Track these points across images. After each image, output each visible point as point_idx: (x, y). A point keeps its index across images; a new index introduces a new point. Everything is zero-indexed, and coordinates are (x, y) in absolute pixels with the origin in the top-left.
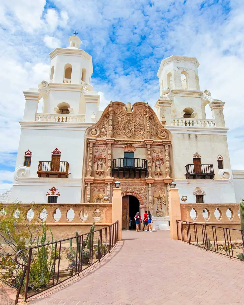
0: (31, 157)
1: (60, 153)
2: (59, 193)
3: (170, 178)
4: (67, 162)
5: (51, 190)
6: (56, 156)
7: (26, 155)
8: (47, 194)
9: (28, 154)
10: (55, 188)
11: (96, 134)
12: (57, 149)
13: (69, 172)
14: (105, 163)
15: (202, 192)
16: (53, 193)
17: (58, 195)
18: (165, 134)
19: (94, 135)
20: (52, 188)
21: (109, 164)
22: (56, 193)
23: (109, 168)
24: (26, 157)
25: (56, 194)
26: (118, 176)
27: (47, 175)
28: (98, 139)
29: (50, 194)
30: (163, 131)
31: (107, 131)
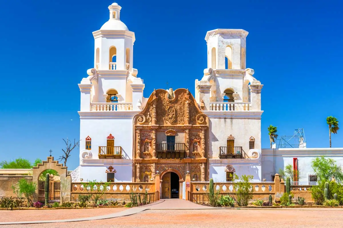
0: (91, 142)
1: (114, 138)
2: (115, 170)
3: (205, 158)
4: (120, 147)
5: (109, 168)
6: (110, 141)
7: (87, 141)
8: (106, 171)
9: (88, 139)
10: (112, 167)
11: (143, 121)
12: (111, 135)
13: (122, 155)
14: (151, 146)
15: (233, 169)
16: (111, 171)
17: (114, 172)
18: (202, 119)
19: (141, 122)
20: (110, 167)
21: (154, 147)
22: (113, 170)
23: (154, 151)
24: (87, 142)
25: (113, 172)
26: (162, 157)
27: (105, 157)
28: (144, 126)
29: (108, 172)
30: (201, 116)
31: (151, 118)
